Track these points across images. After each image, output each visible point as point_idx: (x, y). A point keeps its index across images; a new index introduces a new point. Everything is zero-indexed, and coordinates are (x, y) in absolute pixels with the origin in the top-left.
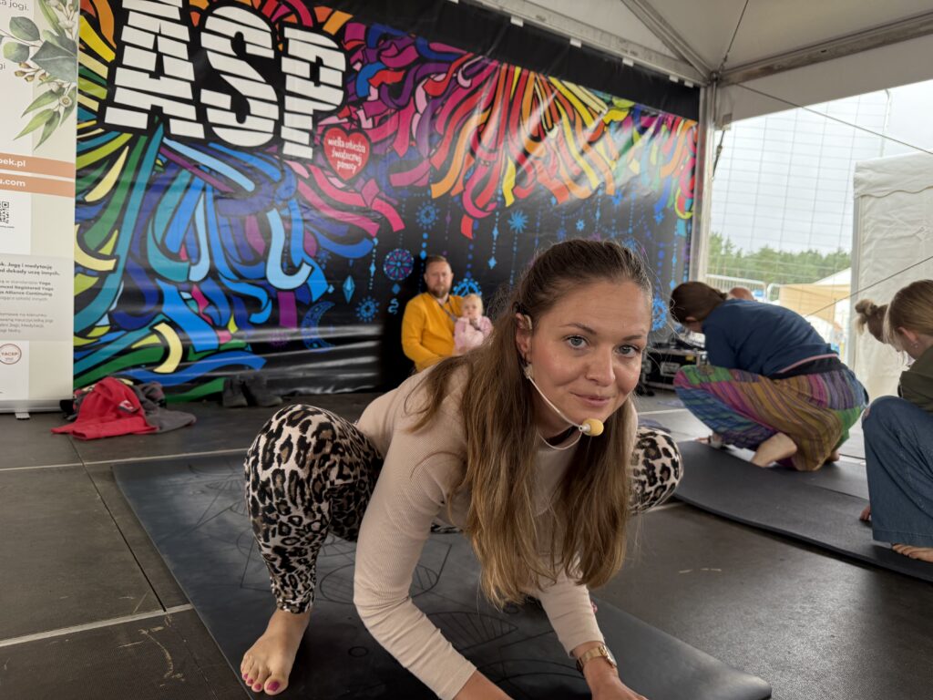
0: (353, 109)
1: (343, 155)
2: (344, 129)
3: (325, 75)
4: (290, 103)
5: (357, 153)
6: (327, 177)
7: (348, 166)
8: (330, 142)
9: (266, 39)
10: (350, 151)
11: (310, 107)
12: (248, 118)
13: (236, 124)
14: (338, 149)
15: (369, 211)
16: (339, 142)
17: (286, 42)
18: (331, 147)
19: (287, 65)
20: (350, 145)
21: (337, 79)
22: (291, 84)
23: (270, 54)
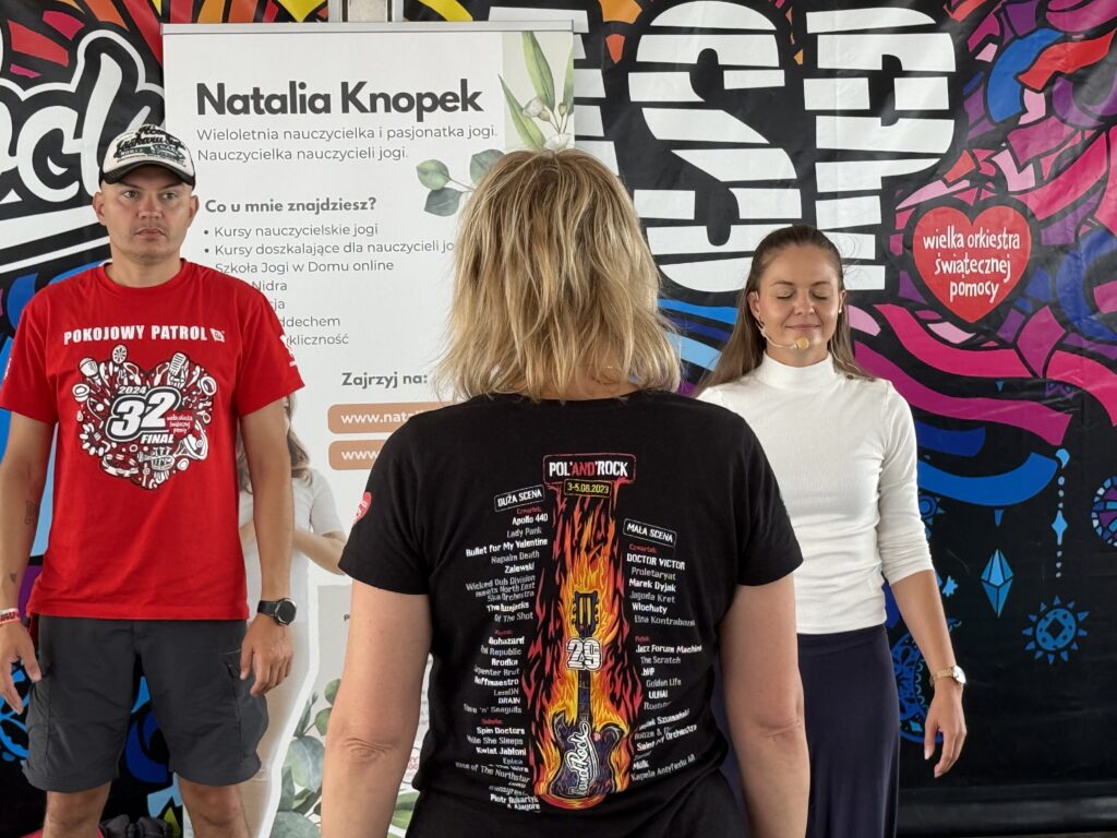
0: (982, 155)
1: (962, 266)
2: (961, 206)
3: (906, 93)
4: (827, 176)
5: (1000, 255)
6: (924, 323)
9: (766, 50)
10: (979, 253)
12: (735, 229)
13: (710, 248)
14: (949, 254)
15: (1042, 386)
16: (953, 239)
17: (810, 43)
18: (934, 253)
19: (816, 94)
21: (935, 94)
22: (828, 134)
23: (777, 79)
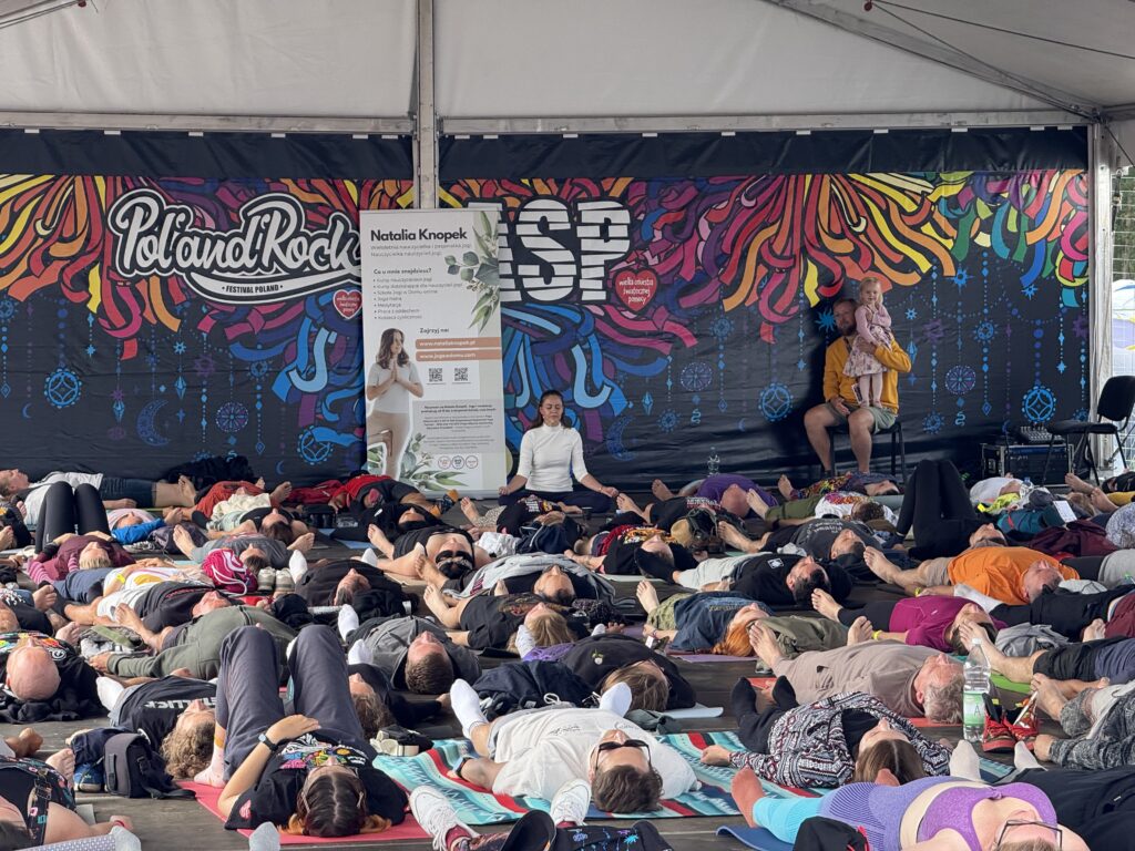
0: (639, 252)
1: (633, 291)
3: (613, 231)
4: (585, 260)
5: (646, 287)
6: (620, 311)
7: (638, 300)
8: (621, 283)
9: (564, 216)
10: (639, 287)
11: (601, 259)
12: (553, 279)
13: (544, 285)
14: (628, 287)
15: (662, 334)
16: (629, 282)
17: (579, 214)
18: (622, 287)
19: (581, 232)
20: (639, 282)
21: (623, 232)
22: (586, 245)
23: (568, 226)
